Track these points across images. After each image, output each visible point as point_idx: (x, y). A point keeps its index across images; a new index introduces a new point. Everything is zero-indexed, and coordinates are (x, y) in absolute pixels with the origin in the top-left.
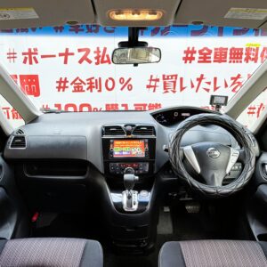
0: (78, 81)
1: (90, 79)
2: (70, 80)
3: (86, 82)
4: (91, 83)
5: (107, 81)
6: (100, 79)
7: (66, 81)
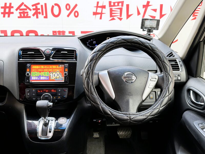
0: (23, 7)
1: (36, 5)
2: (15, 5)
3: (32, 8)
4: (37, 9)
5: (53, 7)
6: (45, 4)
7: (11, 7)
